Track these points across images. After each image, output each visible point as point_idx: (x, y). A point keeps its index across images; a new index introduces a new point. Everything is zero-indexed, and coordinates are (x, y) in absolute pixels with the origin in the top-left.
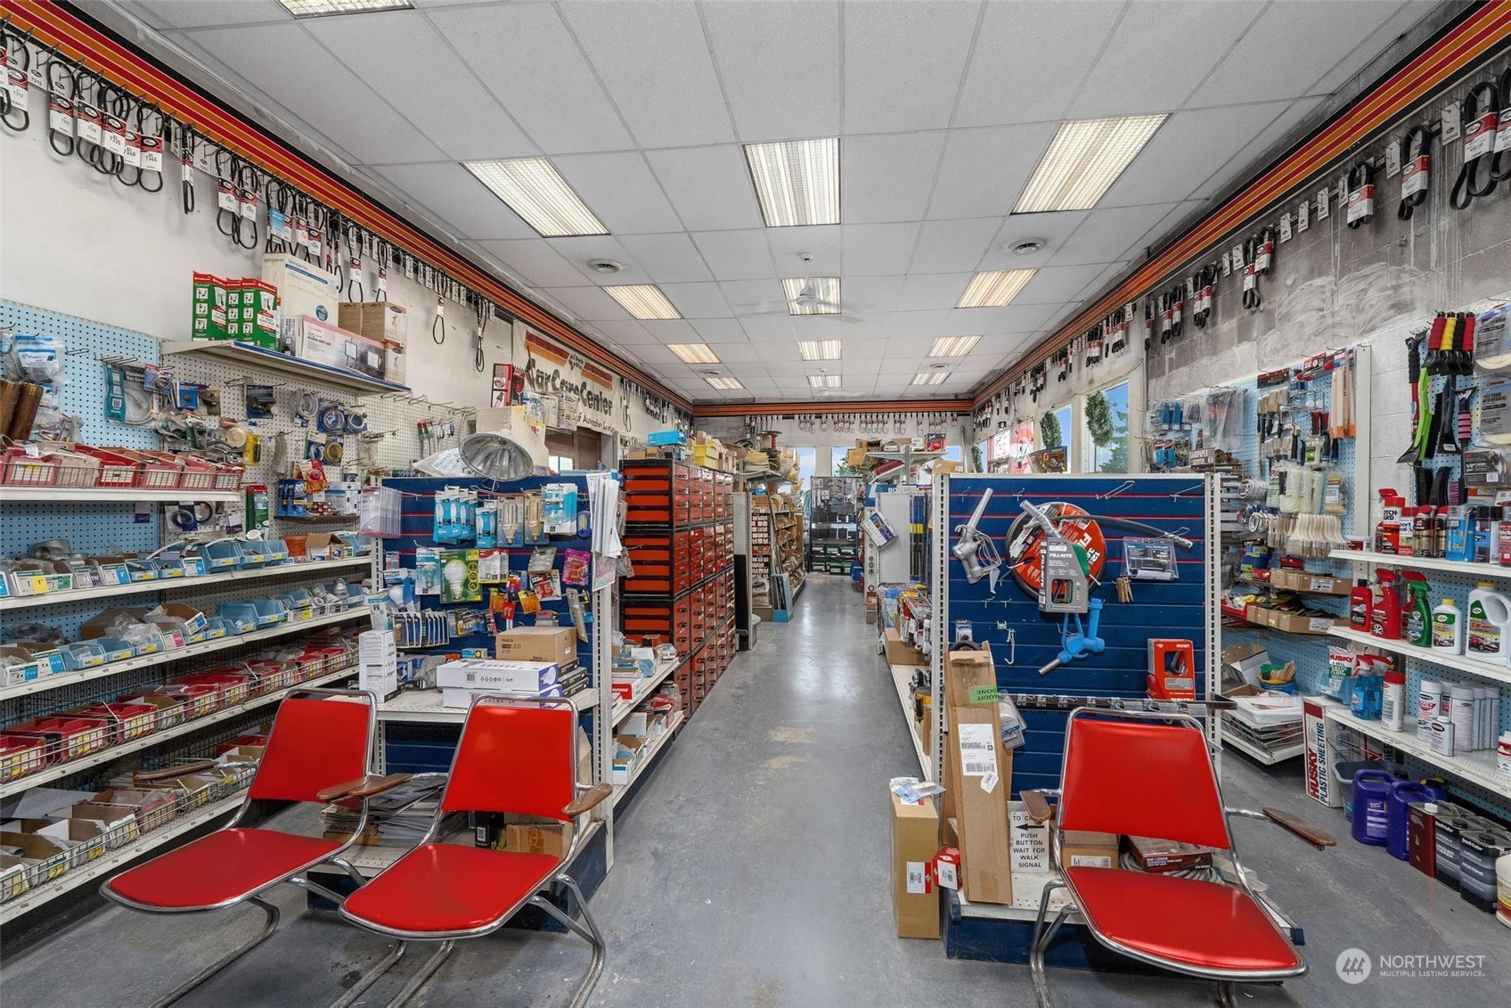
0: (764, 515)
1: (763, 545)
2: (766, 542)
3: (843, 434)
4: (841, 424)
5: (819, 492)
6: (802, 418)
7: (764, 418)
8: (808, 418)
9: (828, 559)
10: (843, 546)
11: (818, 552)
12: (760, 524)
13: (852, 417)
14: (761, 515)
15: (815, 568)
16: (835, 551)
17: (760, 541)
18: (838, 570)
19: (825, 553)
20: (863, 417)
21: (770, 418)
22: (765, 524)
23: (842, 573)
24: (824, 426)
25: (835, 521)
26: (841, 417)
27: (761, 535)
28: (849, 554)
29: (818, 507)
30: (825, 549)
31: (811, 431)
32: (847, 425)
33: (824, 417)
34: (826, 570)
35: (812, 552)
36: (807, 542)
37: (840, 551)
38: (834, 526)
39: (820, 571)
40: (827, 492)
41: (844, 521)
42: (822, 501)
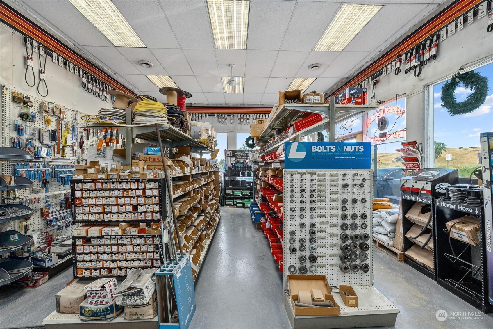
0: (154, 180)
1: (152, 221)
2: (157, 216)
3: (243, 125)
4: (242, 120)
5: (229, 158)
6: (220, 116)
7: (197, 115)
8: (223, 116)
9: (235, 198)
10: (243, 190)
11: (229, 194)
12: (148, 193)
13: (248, 116)
14: (149, 181)
15: (227, 203)
16: (239, 193)
17: (149, 216)
18: (241, 205)
19: (233, 195)
20: (255, 116)
21: (200, 115)
22: (156, 192)
23: (244, 207)
24: (232, 121)
25: (239, 176)
26: (242, 116)
27: (150, 208)
28: (247, 195)
29: (229, 168)
30: (233, 192)
31: (225, 123)
32: (245, 120)
33: (232, 115)
34: (234, 205)
35: (225, 194)
36: (223, 188)
37: (242, 193)
38: (238, 179)
39: (230, 205)
40: (234, 159)
41: (244, 176)
42: (232, 164)
